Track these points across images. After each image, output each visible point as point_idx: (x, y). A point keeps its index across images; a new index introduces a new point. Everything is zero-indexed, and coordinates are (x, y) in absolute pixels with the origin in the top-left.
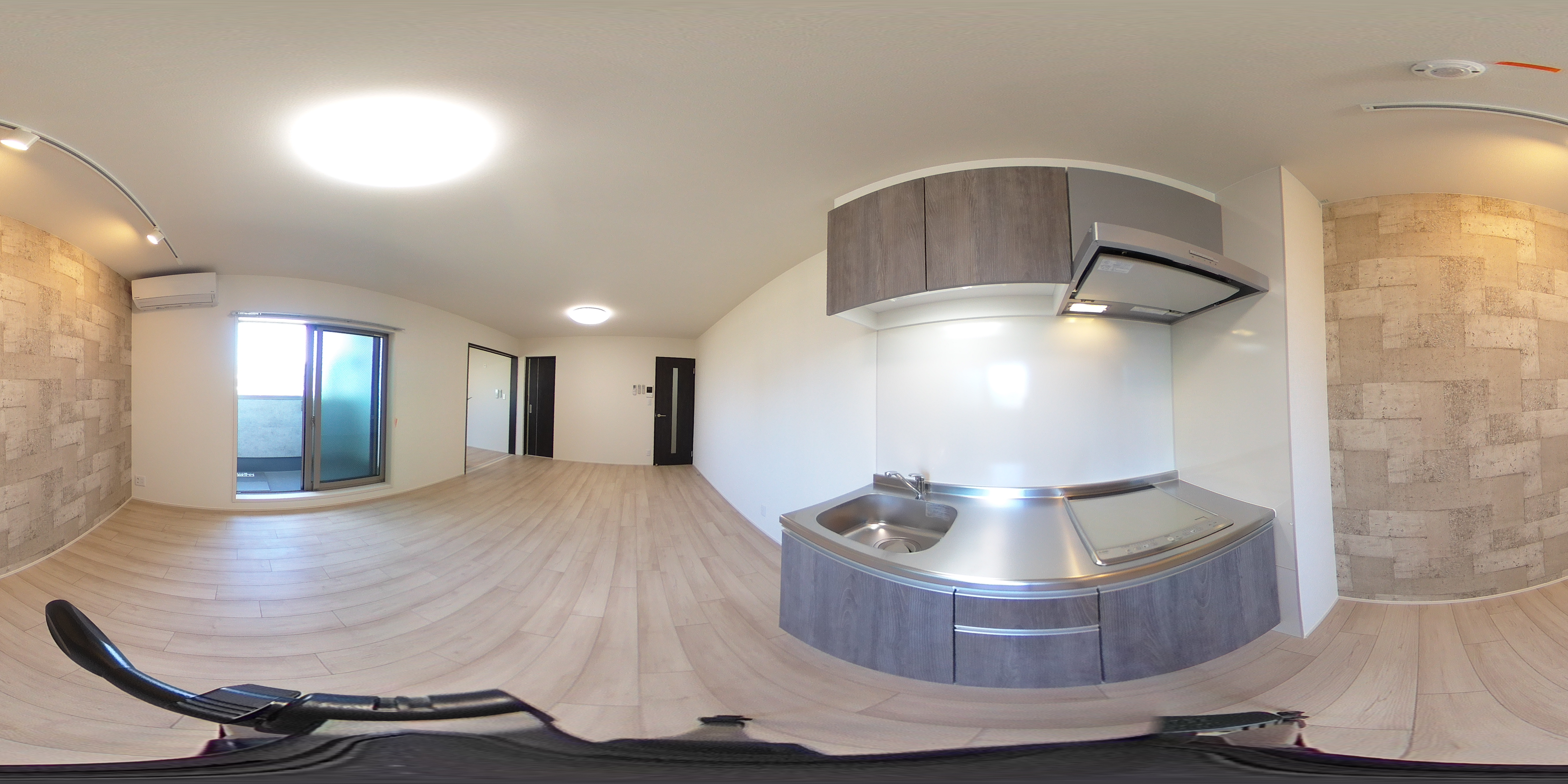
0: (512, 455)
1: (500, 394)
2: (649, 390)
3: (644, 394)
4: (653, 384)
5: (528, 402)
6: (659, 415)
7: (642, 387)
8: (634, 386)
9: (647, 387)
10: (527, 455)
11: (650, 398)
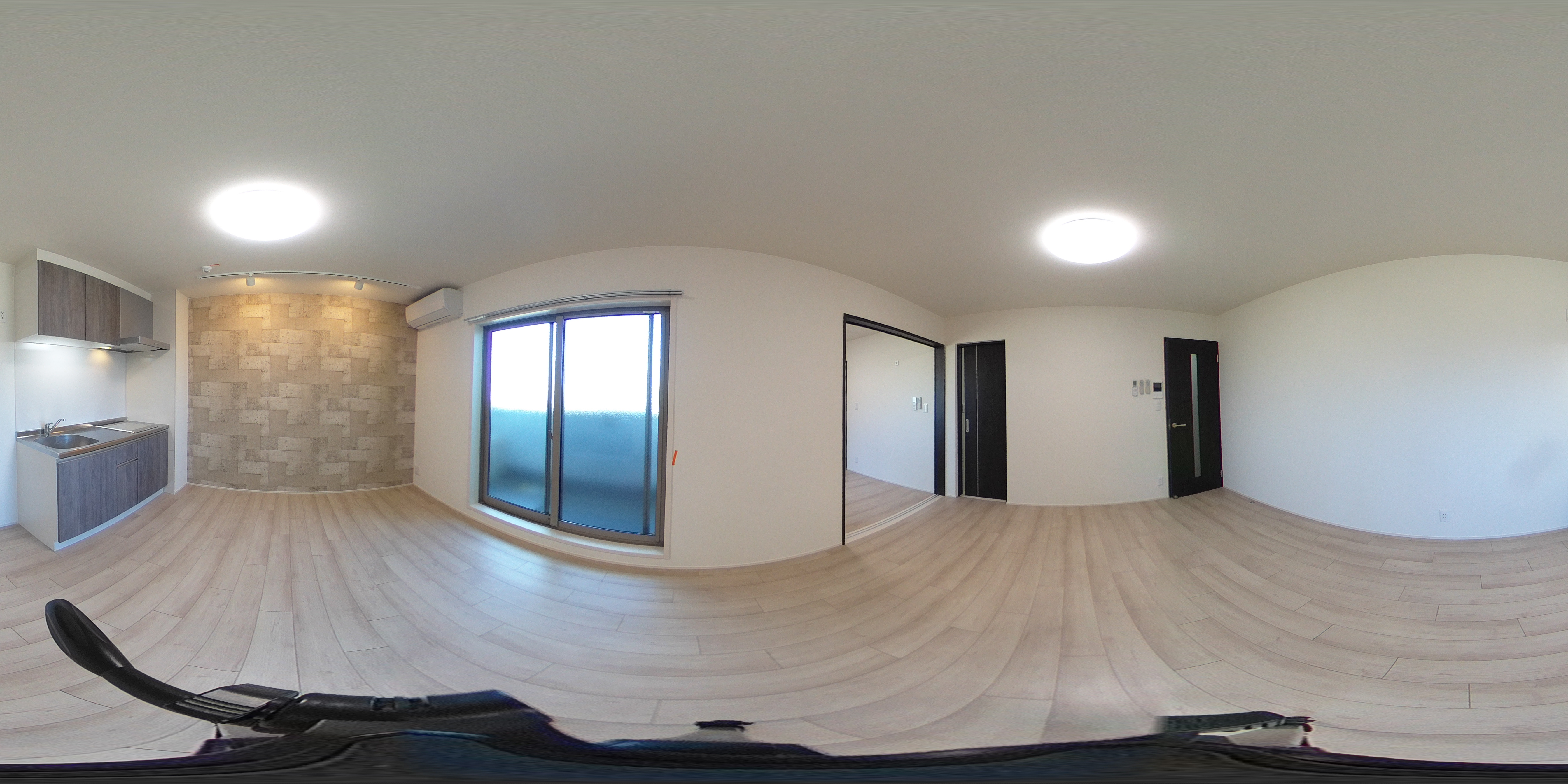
0: (940, 497)
1: (919, 403)
2: (1157, 388)
3: (1148, 393)
4: (1161, 378)
5: (964, 414)
6: (1175, 425)
7: (1145, 383)
8: (1135, 383)
9: (1154, 384)
10: (963, 495)
11: (1159, 400)
